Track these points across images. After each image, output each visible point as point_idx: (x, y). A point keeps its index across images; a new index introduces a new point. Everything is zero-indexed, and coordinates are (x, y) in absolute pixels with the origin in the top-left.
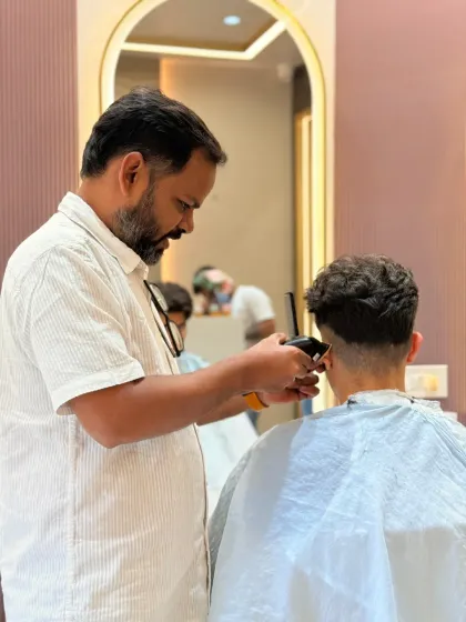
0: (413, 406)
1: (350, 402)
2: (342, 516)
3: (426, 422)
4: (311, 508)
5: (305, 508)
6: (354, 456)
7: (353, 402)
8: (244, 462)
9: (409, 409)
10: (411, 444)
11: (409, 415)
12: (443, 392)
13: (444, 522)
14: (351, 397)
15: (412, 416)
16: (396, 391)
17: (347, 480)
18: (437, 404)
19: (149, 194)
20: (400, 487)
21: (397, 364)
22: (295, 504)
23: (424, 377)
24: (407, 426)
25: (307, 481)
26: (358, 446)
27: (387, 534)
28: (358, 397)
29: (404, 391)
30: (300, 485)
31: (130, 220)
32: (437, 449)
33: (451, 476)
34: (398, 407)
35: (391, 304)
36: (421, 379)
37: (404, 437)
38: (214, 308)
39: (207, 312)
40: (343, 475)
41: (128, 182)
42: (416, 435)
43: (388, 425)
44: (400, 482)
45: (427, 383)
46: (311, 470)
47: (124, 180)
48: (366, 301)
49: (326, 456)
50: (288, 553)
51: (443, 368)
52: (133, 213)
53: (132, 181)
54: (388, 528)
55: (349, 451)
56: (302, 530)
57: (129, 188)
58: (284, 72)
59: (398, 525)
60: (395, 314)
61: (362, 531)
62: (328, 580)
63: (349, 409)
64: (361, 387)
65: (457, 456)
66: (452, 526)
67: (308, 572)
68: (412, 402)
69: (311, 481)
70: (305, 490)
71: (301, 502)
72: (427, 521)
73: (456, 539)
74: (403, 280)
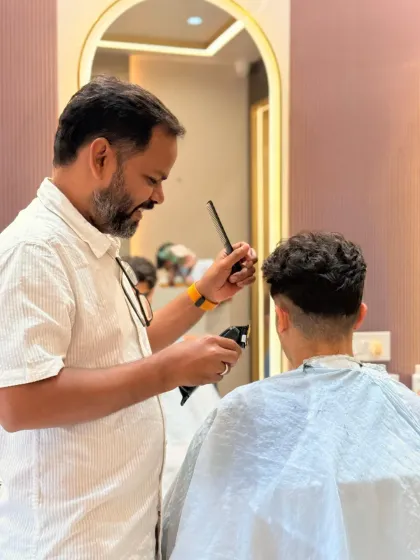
0: (363, 370)
1: (306, 366)
2: (298, 469)
3: (374, 384)
4: (271, 462)
5: (266, 463)
6: (310, 416)
7: (308, 367)
8: (209, 421)
9: (359, 373)
10: (360, 404)
11: (358, 378)
12: (386, 356)
13: (391, 474)
14: (305, 361)
15: (361, 378)
16: (346, 356)
17: (304, 437)
18: (383, 367)
19: (119, 174)
20: (351, 443)
21: (347, 332)
22: (256, 458)
23: (369, 342)
24: (358, 387)
25: (267, 437)
26: (314, 407)
27: (341, 486)
28: (313, 362)
29: (352, 355)
30: (261, 442)
31: (105, 200)
32: (383, 408)
33: (397, 432)
34: (348, 371)
35: (347, 279)
36: (366, 344)
37: (354, 398)
38: (178, 279)
39: (172, 284)
40: (300, 433)
41: (98, 165)
42: (365, 397)
43: (340, 387)
44: (351, 438)
45: (372, 348)
46: (270, 428)
47: (95, 165)
48: (325, 276)
49: (283, 415)
50: (251, 504)
51: (386, 335)
52: (106, 194)
53: (102, 164)
54: (340, 480)
55: (305, 411)
56: (264, 483)
57: (100, 172)
58: (241, 67)
59: (350, 477)
60: (349, 287)
61: (316, 483)
62: (287, 527)
63: (305, 372)
64: (315, 352)
65: (402, 415)
66: (398, 478)
67: (270, 520)
68: (361, 366)
69: (271, 438)
70: (266, 446)
71: (261, 457)
72: (376, 474)
73: (403, 489)
74: (356, 257)
